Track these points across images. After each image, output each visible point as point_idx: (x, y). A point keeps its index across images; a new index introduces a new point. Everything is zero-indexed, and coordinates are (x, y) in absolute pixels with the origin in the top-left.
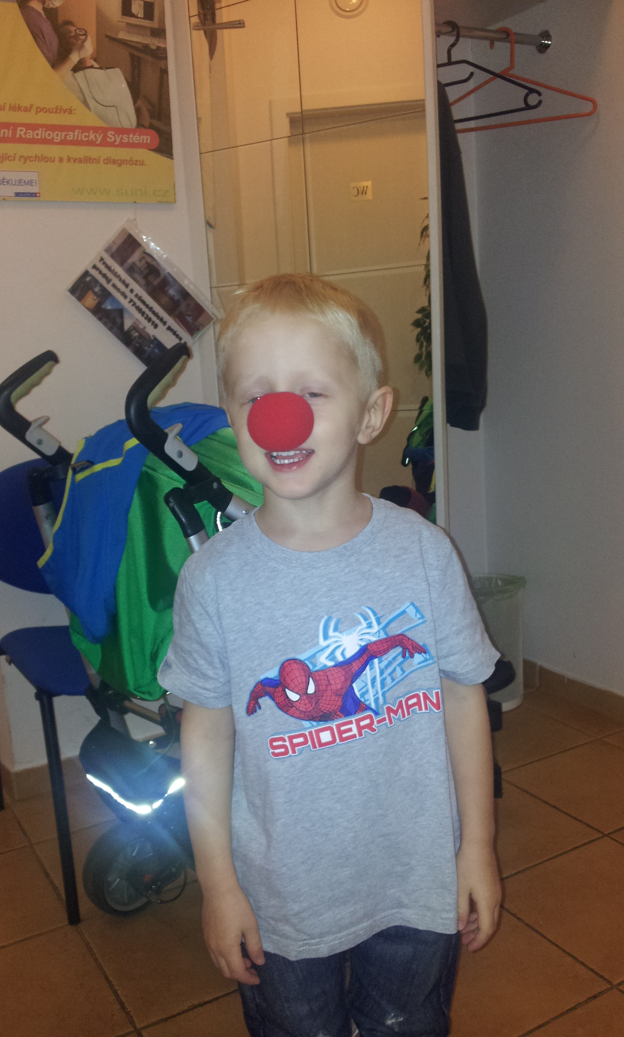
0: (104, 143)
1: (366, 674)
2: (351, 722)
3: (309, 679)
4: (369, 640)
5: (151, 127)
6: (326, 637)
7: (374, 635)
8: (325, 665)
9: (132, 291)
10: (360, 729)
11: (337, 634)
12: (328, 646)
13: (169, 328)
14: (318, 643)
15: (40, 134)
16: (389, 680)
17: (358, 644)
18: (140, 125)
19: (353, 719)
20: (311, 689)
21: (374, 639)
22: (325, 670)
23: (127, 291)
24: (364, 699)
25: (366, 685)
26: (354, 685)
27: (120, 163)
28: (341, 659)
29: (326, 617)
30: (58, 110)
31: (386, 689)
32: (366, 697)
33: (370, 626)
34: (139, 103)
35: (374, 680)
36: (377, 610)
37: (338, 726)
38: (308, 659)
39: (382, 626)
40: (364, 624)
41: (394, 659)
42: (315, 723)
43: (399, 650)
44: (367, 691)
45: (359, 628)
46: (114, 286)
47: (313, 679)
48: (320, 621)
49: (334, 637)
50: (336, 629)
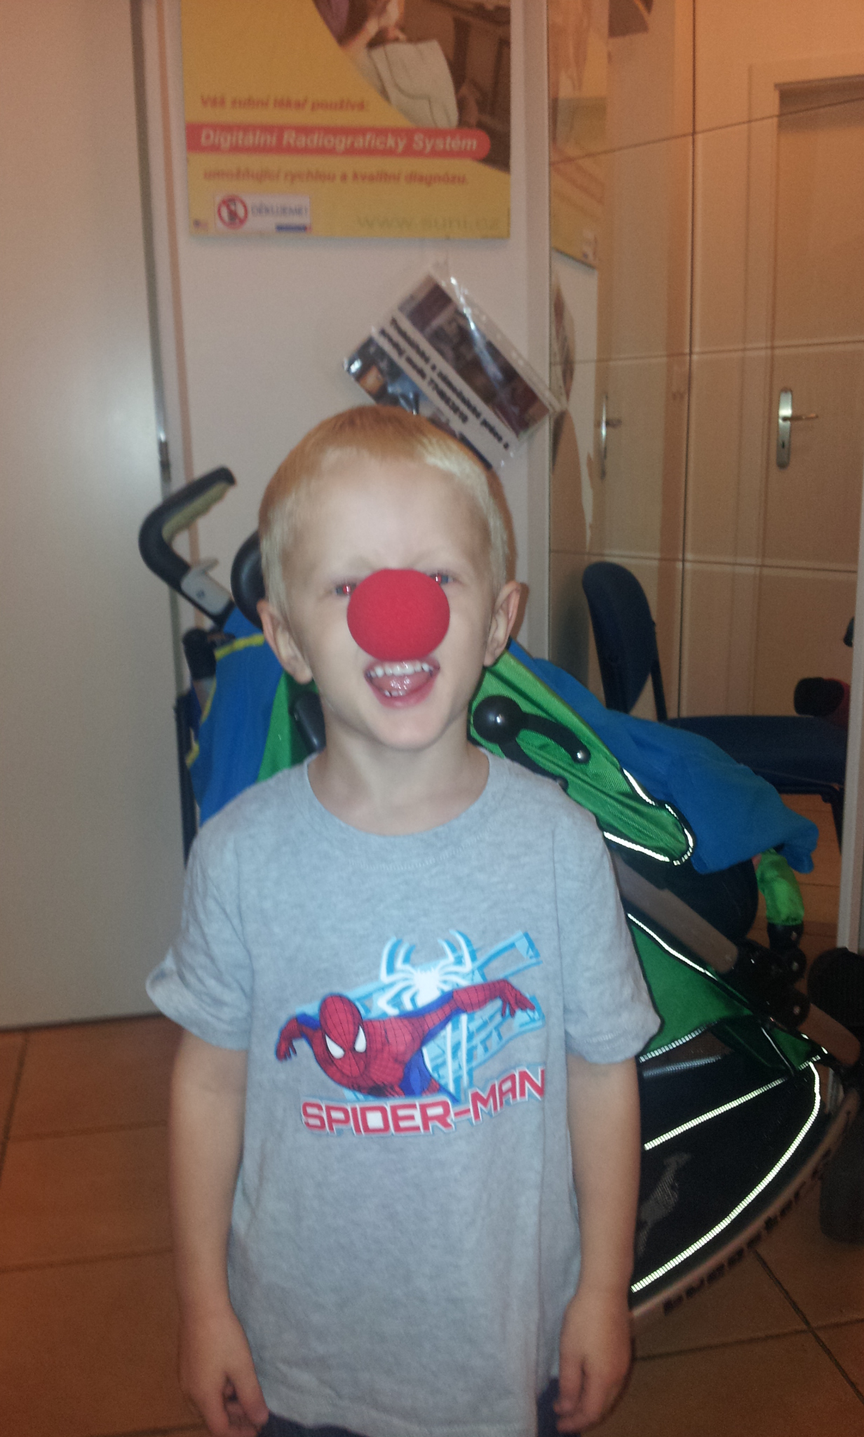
0: (409, 152)
1: (445, 1037)
2: (413, 1106)
3: (358, 1029)
4: (457, 985)
5: (480, 125)
6: (391, 969)
7: (464, 976)
8: (385, 1014)
9: (434, 368)
10: (426, 1119)
11: (408, 967)
12: (391, 985)
13: (485, 424)
14: (377, 977)
15: (316, 140)
16: (480, 1050)
17: (438, 988)
18: (462, 122)
19: (418, 1102)
20: (361, 1044)
21: (464, 983)
22: (384, 1020)
23: (427, 369)
24: (439, 1075)
25: (444, 1052)
26: (425, 1051)
27: (428, 180)
28: (408, 1006)
29: (393, 940)
30: (342, 105)
31: (474, 1063)
32: (442, 1072)
33: (459, 961)
34: (465, 90)
35: (456, 1048)
36: (473, 938)
37: (394, 1109)
38: (359, 1000)
39: (478, 963)
40: (451, 957)
41: (492, 1018)
42: (360, 1096)
43: (498, 1003)
44: (444, 1063)
45: (442, 963)
46: (409, 361)
47: (364, 1030)
48: (384, 944)
49: (403, 971)
50: (407, 960)
